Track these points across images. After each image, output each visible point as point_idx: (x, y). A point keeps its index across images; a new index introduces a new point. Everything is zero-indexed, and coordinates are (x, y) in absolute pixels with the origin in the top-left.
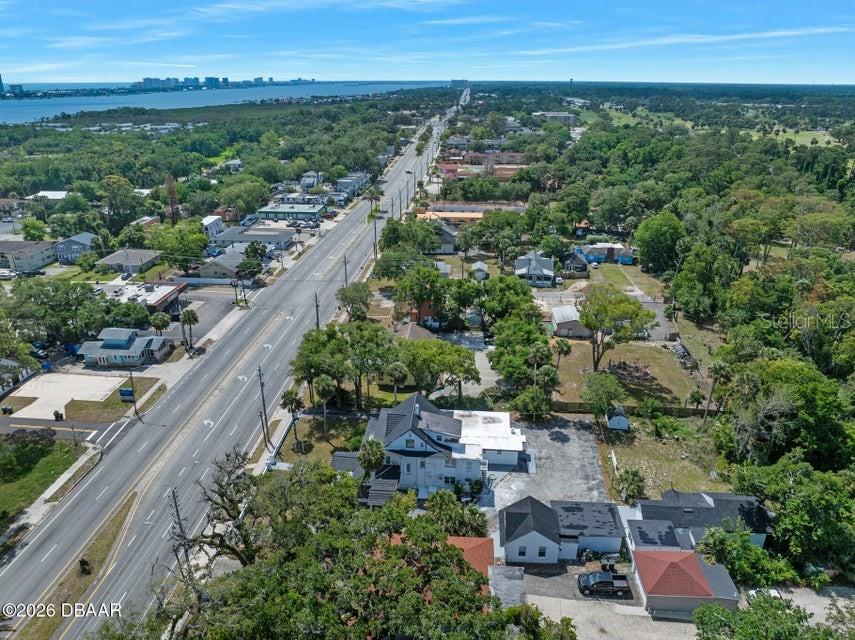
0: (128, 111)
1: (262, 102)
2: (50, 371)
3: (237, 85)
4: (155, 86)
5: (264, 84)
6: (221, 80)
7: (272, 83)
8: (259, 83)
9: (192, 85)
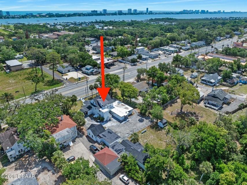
0: (168, 19)
1: (211, 18)
2: (76, 71)
3: (211, 13)
4: (186, 12)
5: (221, 13)
6: (206, 11)
7: (224, 12)
8: (219, 12)
9: (197, 12)
